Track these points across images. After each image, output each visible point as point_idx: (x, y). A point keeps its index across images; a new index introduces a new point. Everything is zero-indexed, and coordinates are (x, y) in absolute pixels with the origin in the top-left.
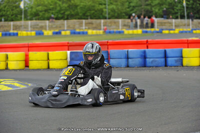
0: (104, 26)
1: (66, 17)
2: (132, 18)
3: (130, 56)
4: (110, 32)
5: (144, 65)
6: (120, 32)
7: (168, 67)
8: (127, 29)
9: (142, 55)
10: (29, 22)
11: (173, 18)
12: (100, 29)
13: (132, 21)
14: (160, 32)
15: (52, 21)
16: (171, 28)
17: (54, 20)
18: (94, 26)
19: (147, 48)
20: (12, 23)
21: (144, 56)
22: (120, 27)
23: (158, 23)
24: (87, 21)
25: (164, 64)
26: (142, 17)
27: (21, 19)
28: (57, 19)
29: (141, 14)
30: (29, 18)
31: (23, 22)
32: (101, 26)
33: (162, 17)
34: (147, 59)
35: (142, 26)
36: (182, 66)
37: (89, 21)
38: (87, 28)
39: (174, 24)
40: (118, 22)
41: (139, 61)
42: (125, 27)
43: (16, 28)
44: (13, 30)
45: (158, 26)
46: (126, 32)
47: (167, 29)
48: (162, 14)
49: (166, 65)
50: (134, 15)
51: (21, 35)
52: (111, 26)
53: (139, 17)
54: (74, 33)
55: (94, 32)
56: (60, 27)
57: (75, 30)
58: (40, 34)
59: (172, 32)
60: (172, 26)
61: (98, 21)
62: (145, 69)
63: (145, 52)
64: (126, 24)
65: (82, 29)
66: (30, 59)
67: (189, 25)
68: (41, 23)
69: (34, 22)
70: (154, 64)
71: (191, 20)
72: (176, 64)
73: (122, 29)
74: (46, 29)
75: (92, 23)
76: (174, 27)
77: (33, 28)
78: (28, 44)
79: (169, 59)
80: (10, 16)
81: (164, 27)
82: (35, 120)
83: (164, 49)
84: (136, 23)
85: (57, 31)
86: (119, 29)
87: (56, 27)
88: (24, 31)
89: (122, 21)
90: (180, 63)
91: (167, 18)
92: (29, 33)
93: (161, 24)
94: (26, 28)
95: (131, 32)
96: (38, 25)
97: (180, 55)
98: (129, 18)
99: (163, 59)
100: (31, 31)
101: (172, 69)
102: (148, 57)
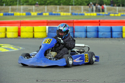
0: (71, 10)
1: (47, 4)
2: (90, 5)
3: (88, 30)
4: (75, 14)
5: (97, 37)
6: (82, 15)
7: (113, 38)
9: (96, 30)
10: (22, 7)
11: (117, 6)
12: (69, 12)
13: (90, 7)
14: (109, 15)
17: (38, 6)
18: (65, 10)
19: (100, 25)
20: (10, 7)
22: (82, 11)
23: (107, 9)
24: (60, 6)
25: (110, 36)
27: (16, 4)
30: (21, 4)
31: (17, 7)
32: (69, 10)
34: (99, 33)
36: (122, 37)
37: (62, 6)
38: (60, 11)
39: (117, 10)
40: (81, 8)
41: (94, 34)
42: (85, 11)
43: (13, 10)
44: (11, 11)
45: (107, 11)
46: (86, 14)
48: (109, 3)
49: (112, 37)
50: (91, 3)
51: (16, 15)
52: (76, 10)
53: (95, 5)
54: (51, 14)
55: (65, 14)
56: (42, 10)
57: (52, 12)
58: (28, 14)
59: (116, 15)
60: (116, 11)
61: (67, 7)
62: (98, 40)
63: (98, 28)
64: (86, 9)
65: (57, 12)
66: (21, 31)
68: (29, 7)
69: (25, 6)
70: (104, 36)
72: (118, 36)
73: (83, 12)
74: (32, 11)
75: (63, 8)
76: (117, 12)
77: (24, 10)
78: (20, 21)
79: (114, 34)
80: (9, 2)
81: (111, 12)
82: (23, 71)
83: (110, 27)
84: (93, 8)
85: (40, 12)
87: (40, 10)
89: (83, 7)
90: (121, 35)
92: (21, 14)
93: (109, 10)
94: (19, 10)
95: (89, 14)
96: (27, 8)
97: (121, 30)
99: (110, 33)
100: (23, 12)
101: (116, 39)
102: (100, 31)
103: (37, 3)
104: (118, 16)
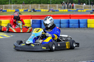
0: (49, 7)
1: (30, 3)
3: (62, 22)
5: (68, 27)
6: (57, 11)
7: (80, 28)
8: (60, 9)
9: (67, 22)
10: (12, 5)
12: (47, 9)
13: (63, 5)
14: (77, 11)
15: (24, 5)
16: (82, 9)
17: (24, 4)
18: (44, 7)
19: (70, 18)
20: (4, 5)
21: (69, 23)
22: (57, 8)
23: (76, 6)
24: (41, 5)
25: (78, 26)
26: (68, 3)
27: (8, 4)
28: (26, 4)
29: (67, 2)
30: (12, 3)
31: (9, 5)
32: (47, 7)
33: (78, 3)
34: (70, 24)
35: (68, 8)
37: (42, 5)
38: (41, 8)
39: (83, 7)
40: (56, 6)
41: (66, 25)
42: (59, 8)
43: (6, 8)
44: (5, 9)
45: (75, 8)
46: (60, 10)
47: (80, 10)
49: (79, 27)
50: (64, 2)
51: (8, 11)
53: (66, 3)
55: (44, 10)
56: (27, 8)
59: (82, 11)
60: (83, 8)
61: (46, 5)
62: (69, 29)
63: (69, 20)
64: (60, 6)
65: (38, 9)
67: (91, 8)
68: (18, 5)
69: (15, 5)
70: (73, 26)
71: (92, 5)
72: (84, 27)
73: (58, 9)
74: (20, 9)
75: (43, 6)
76: (83, 9)
77: (14, 8)
79: (81, 24)
80: (3, 2)
81: (79, 8)
83: (78, 19)
84: (65, 6)
85: (26, 9)
86: (56, 9)
87: (26, 8)
88: (10, 9)
89: (58, 5)
90: (86, 26)
91: (80, 4)
92: (12, 10)
93: (77, 7)
94: (11, 8)
95: (62, 10)
96: (16, 6)
97: (86, 22)
98: (62, 4)
99: (78, 24)
100: (13, 9)
101: (82, 29)
102: (70, 23)
103: (23, 2)
104: (84, 12)
